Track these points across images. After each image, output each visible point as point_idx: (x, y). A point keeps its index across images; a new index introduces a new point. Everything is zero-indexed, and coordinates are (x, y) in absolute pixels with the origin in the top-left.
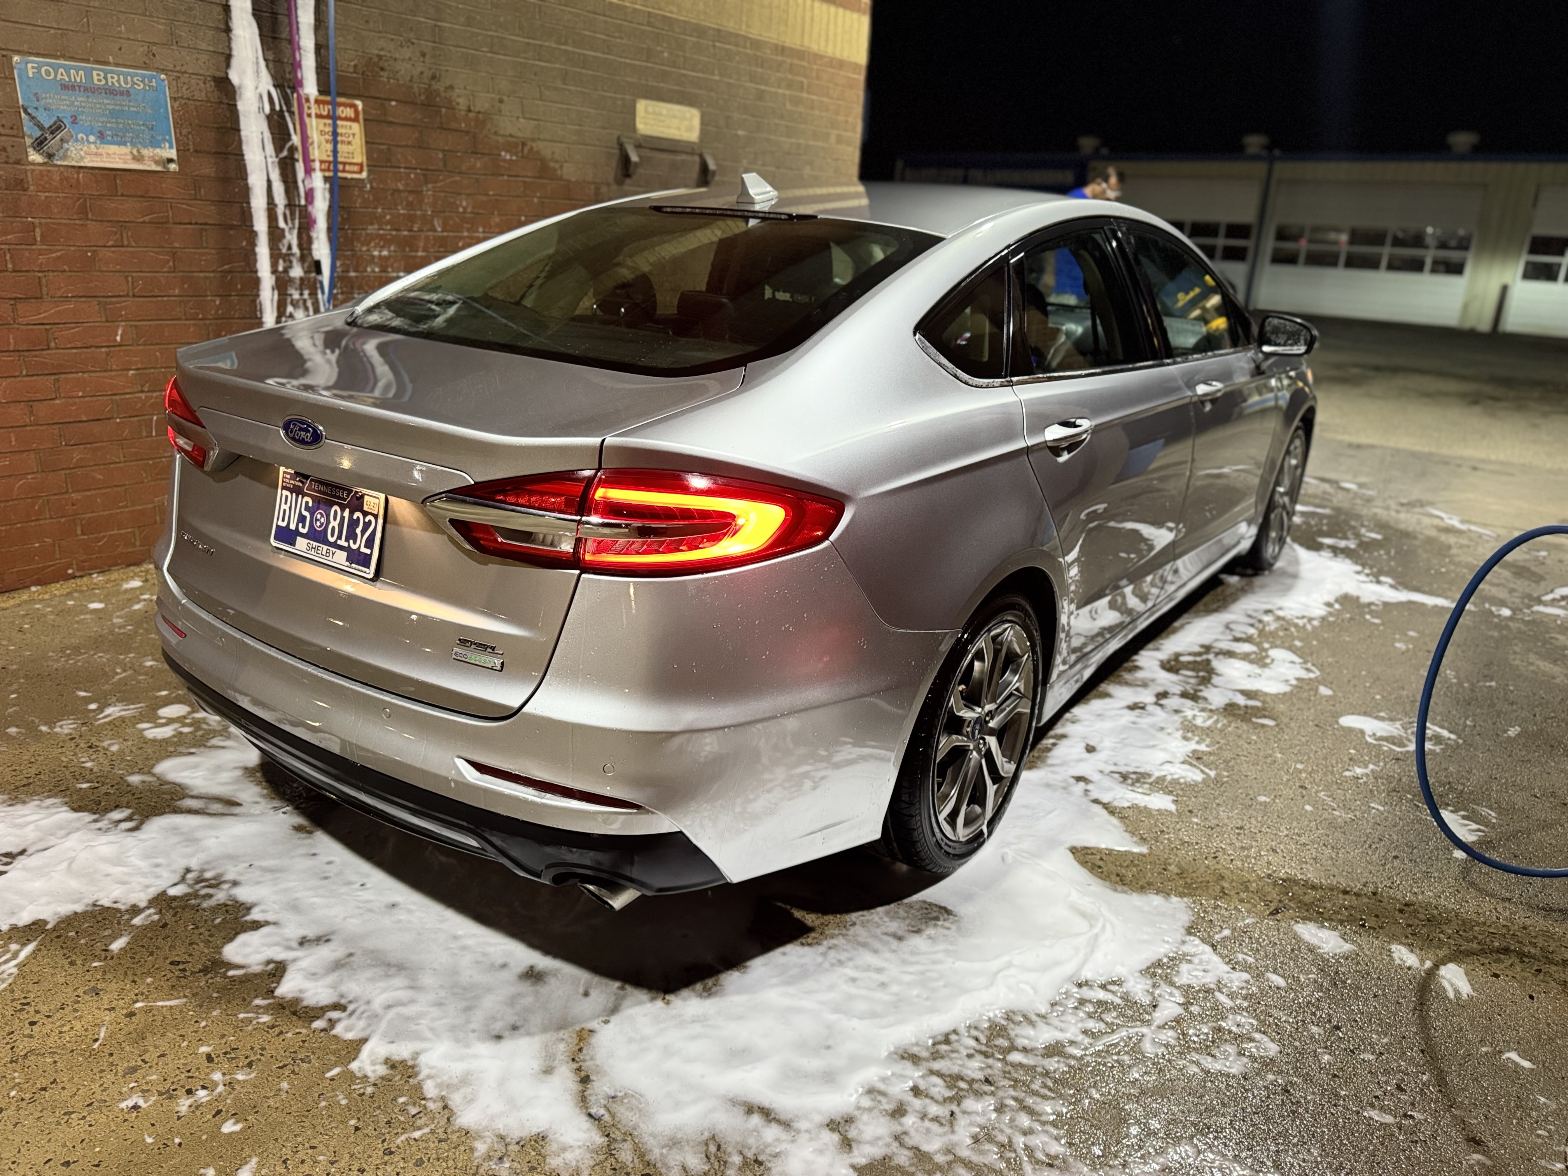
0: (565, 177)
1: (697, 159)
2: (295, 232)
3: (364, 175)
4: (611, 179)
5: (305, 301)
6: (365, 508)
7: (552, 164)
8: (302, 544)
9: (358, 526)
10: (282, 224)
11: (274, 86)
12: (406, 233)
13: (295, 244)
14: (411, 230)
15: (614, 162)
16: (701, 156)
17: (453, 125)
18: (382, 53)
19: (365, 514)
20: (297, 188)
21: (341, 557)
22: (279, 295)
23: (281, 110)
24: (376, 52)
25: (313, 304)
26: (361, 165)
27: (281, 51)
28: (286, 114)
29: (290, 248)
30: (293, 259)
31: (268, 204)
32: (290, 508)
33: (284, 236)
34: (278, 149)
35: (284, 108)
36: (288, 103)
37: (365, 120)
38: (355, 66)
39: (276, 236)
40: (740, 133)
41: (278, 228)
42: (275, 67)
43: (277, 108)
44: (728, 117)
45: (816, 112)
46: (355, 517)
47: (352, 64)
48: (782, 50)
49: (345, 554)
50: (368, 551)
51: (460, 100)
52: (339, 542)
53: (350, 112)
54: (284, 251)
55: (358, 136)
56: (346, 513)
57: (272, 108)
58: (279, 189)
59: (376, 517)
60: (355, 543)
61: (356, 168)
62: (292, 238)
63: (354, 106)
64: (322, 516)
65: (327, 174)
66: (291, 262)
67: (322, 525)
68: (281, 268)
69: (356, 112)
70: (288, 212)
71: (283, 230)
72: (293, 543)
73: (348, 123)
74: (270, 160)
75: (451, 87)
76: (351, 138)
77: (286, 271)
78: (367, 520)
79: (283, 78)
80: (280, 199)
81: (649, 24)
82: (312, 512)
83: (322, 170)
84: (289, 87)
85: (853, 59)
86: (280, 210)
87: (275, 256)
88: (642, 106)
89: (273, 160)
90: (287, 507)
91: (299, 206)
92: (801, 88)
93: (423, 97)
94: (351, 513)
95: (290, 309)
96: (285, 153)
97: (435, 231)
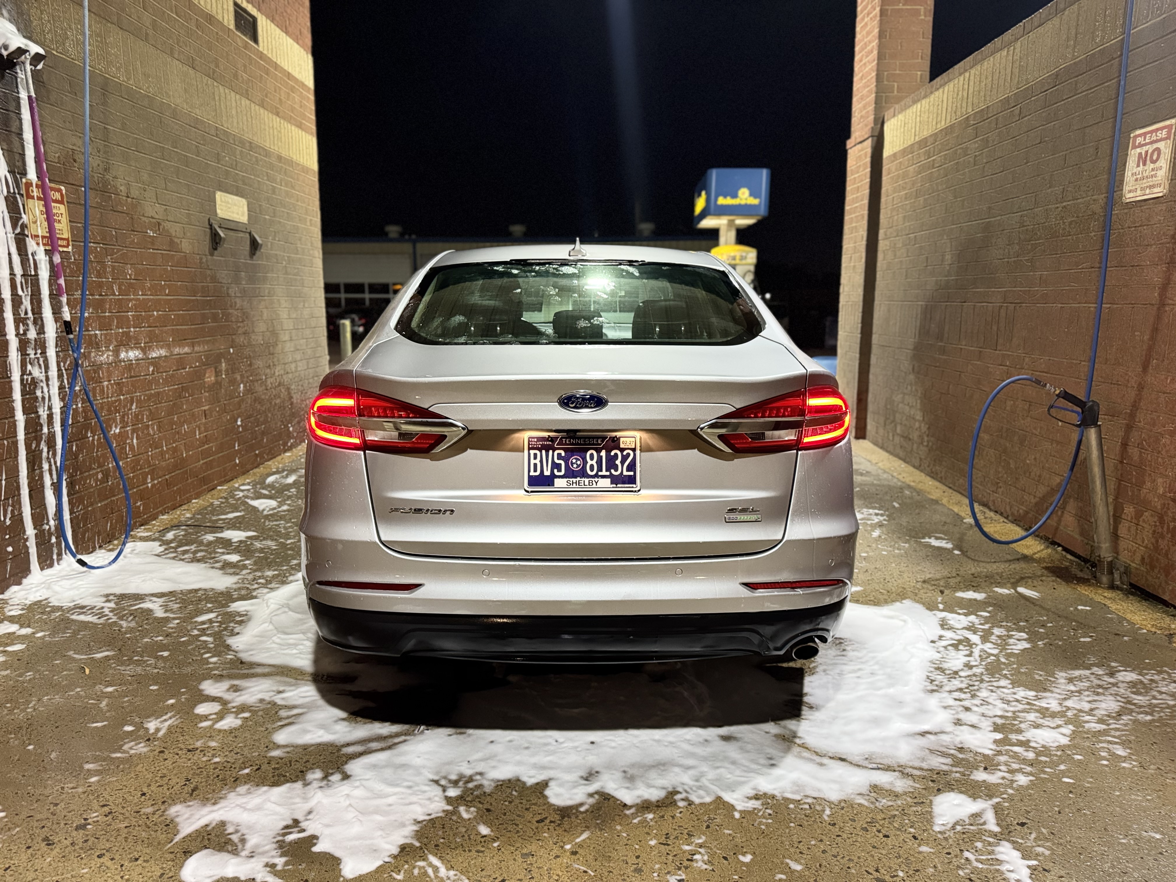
0: (184, 250)
1: (248, 235)
2: (29, 298)
3: (70, 249)
4: (207, 253)
5: (38, 359)
6: (622, 446)
7: (176, 240)
8: (560, 483)
9: (617, 459)
10: (20, 292)
11: (9, 171)
12: (97, 297)
13: (29, 308)
14: (101, 295)
15: (208, 238)
16: (250, 233)
17: (119, 208)
18: (74, 148)
19: (622, 450)
20: (28, 260)
21: (605, 483)
22: (22, 355)
23: (14, 193)
24: (71, 147)
25: (44, 362)
26: (67, 240)
27: (12, 142)
28: (18, 196)
29: (26, 313)
30: (29, 322)
31: (10, 274)
32: (541, 461)
33: (22, 303)
34: (14, 226)
35: (16, 191)
36: (18, 187)
37: (68, 202)
38: (59, 157)
39: (17, 301)
40: (267, 217)
41: (18, 295)
42: (9, 155)
43: (12, 191)
44: (260, 205)
45: (299, 203)
46: (612, 453)
47: (57, 155)
48: (280, 158)
49: (609, 480)
50: (632, 473)
51: (122, 188)
52: (600, 473)
53: (57, 196)
54: (23, 315)
55: (64, 216)
56: (603, 453)
57: (8, 192)
58: (16, 260)
59: (634, 450)
60: (616, 470)
61: (65, 243)
62: (27, 303)
63: (60, 191)
64: (577, 459)
65: (47, 248)
66: (28, 325)
67: (578, 466)
68: (21, 332)
69: (62, 195)
70: (23, 281)
71: (21, 296)
72: (552, 484)
73: (58, 205)
74: (9, 235)
75: (115, 177)
76: (60, 218)
77: (25, 334)
78: (625, 453)
79: (14, 165)
80: (18, 270)
81: (217, 136)
82: (566, 460)
83: (44, 245)
84: (19, 173)
85: (311, 167)
86: (18, 279)
87: (19, 321)
88: (219, 196)
89: (11, 236)
90: (538, 461)
91: (31, 275)
92: (293, 187)
93: (100, 185)
94: (608, 452)
95: (29, 367)
96: (18, 230)
97: (115, 295)
